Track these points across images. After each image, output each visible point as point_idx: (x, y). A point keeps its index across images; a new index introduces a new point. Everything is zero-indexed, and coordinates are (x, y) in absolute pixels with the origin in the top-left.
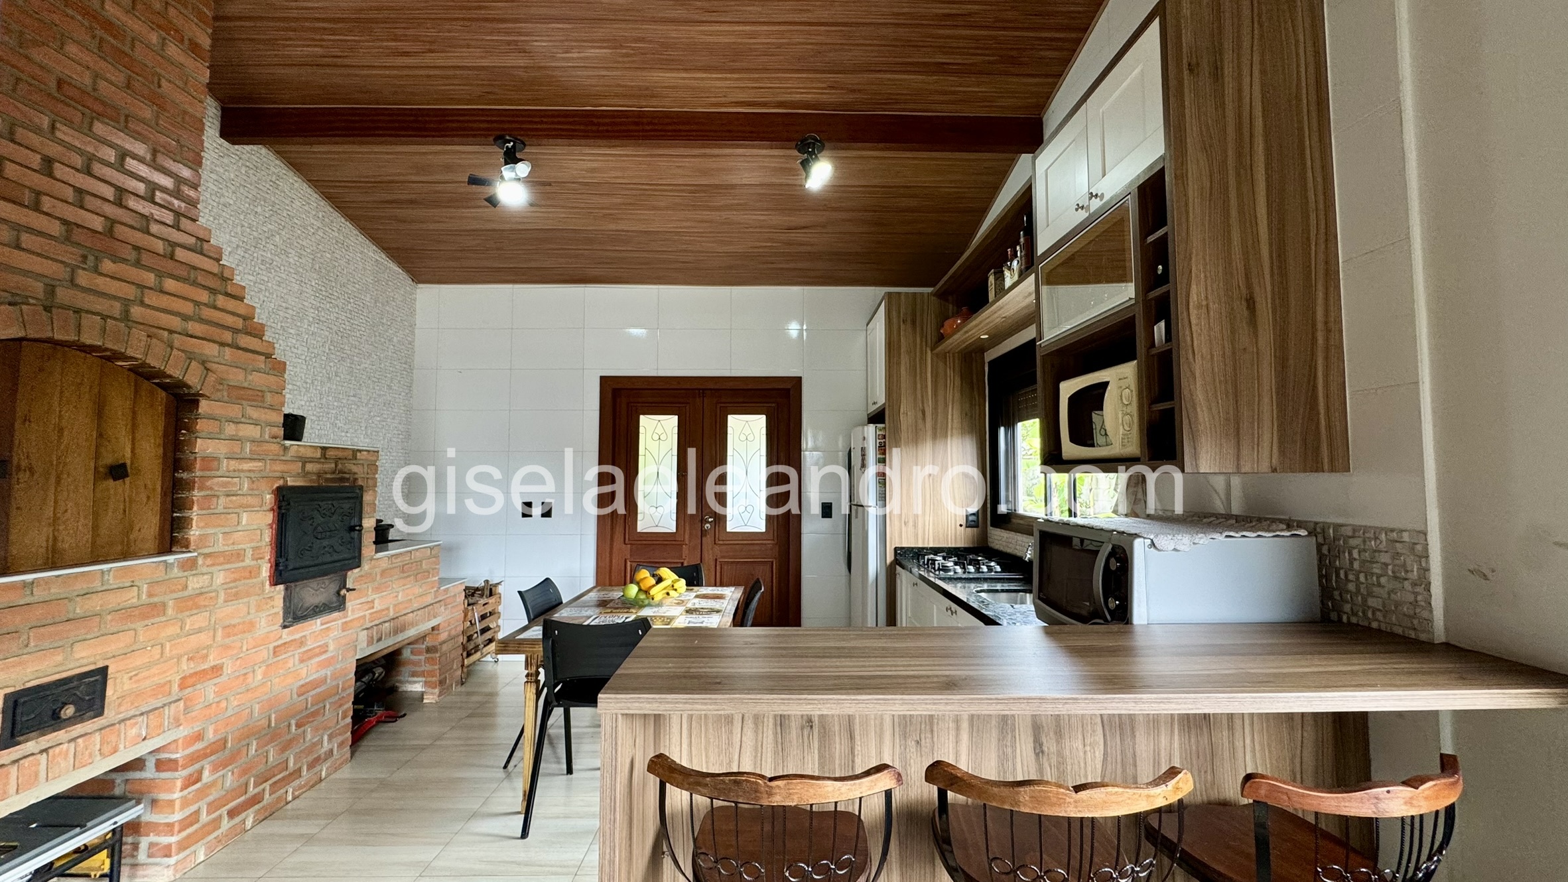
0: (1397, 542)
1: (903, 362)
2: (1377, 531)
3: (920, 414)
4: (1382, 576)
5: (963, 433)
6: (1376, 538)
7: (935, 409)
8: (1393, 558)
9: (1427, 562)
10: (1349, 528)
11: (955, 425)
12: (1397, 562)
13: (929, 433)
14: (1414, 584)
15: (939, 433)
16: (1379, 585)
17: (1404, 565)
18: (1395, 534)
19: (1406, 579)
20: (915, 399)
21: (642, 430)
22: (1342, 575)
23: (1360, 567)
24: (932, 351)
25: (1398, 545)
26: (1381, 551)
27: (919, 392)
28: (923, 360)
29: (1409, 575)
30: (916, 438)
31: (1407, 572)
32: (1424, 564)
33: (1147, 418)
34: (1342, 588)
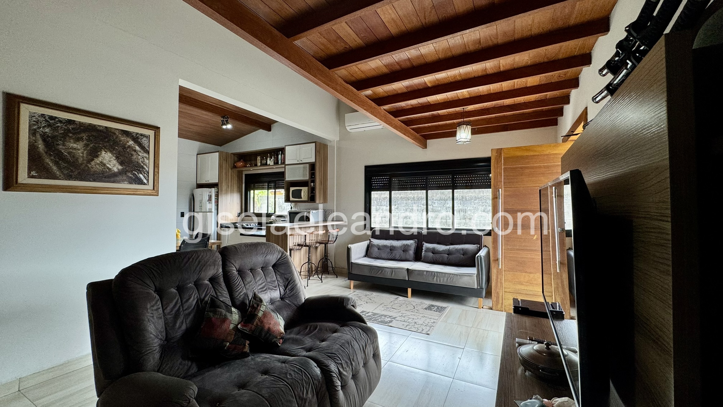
1: (224, 172)
2: (330, 209)
3: (227, 186)
5: (237, 192)
7: (231, 185)
10: (328, 209)
11: (236, 189)
15: (232, 192)
18: (332, 210)
22: (327, 215)
26: (330, 212)
27: (227, 180)
28: (229, 170)
30: (226, 193)
33: (310, 196)
34: (326, 217)
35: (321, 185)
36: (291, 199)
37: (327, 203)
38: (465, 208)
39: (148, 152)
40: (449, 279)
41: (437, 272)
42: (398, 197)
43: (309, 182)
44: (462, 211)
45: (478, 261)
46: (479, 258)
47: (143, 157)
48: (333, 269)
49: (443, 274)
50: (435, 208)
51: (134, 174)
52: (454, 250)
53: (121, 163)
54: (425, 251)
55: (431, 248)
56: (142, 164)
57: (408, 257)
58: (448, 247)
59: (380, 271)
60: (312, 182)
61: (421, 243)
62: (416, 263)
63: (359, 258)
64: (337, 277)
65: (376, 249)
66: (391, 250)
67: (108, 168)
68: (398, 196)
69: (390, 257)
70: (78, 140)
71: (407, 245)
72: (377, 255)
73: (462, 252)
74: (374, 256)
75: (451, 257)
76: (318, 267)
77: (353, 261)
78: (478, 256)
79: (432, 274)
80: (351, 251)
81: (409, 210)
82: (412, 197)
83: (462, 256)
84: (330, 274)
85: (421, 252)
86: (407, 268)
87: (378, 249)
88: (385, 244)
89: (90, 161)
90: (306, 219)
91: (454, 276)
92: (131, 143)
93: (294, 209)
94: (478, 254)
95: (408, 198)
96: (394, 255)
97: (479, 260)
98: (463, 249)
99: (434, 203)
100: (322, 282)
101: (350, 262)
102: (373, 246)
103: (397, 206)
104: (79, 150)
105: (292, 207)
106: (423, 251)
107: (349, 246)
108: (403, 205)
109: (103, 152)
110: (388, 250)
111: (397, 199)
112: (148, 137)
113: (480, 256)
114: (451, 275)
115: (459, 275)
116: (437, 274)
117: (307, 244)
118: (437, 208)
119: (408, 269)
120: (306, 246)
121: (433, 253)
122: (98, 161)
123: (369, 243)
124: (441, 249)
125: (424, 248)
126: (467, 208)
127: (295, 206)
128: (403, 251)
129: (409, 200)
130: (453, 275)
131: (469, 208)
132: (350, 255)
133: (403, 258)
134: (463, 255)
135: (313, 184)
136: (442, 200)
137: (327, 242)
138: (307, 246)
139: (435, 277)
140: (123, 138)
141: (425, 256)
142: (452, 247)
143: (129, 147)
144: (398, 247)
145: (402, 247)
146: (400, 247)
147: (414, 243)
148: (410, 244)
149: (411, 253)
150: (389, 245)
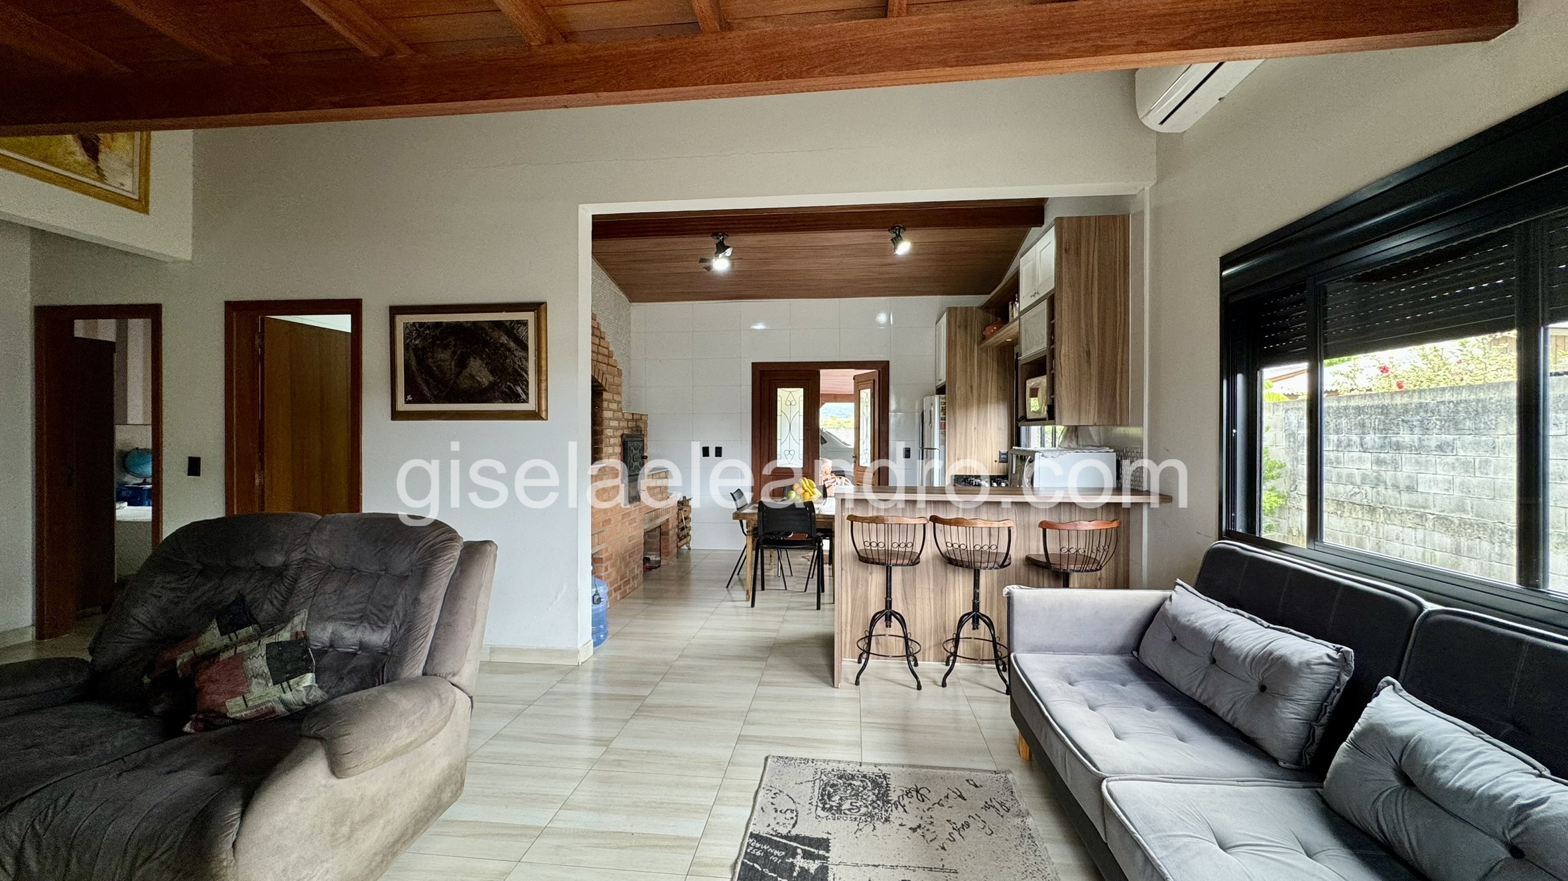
0: (1137, 452)
1: (958, 355)
2: (1134, 449)
3: (969, 388)
5: (998, 400)
6: (1134, 452)
7: (980, 385)
10: (1129, 449)
11: (994, 393)
13: (975, 401)
15: (982, 402)
20: (966, 379)
21: (779, 398)
24: (978, 345)
27: (969, 374)
28: (972, 350)
30: (967, 405)
33: (1049, 401)
35: (1089, 362)
36: (1029, 414)
37: (1122, 424)
39: (525, 348)
43: (1048, 359)
47: (520, 358)
51: (509, 387)
53: (492, 372)
56: (519, 370)
65: (1165, 638)
67: (478, 381)
70: (445, 347)
71: (1280, 662)
80: (1015, 609)
87: (1174, 639)
89: (460, 373)
92: (504, 339)
102: (1167, 615)
104: (446, 360)
109: (472, 359)
110: (1205, 657)
112: (524, 323)
122: (466, 373)
123: (1161, 600)
132: (1013, 624)
140: (495, 334)
143: (502, 345)
144: (1237, 658)
145: (1255, 662)
146: (1248, 660)
147: (1328, 661)
148: (1300, 663)
149: (1284, 713)
150: (1210, 633)
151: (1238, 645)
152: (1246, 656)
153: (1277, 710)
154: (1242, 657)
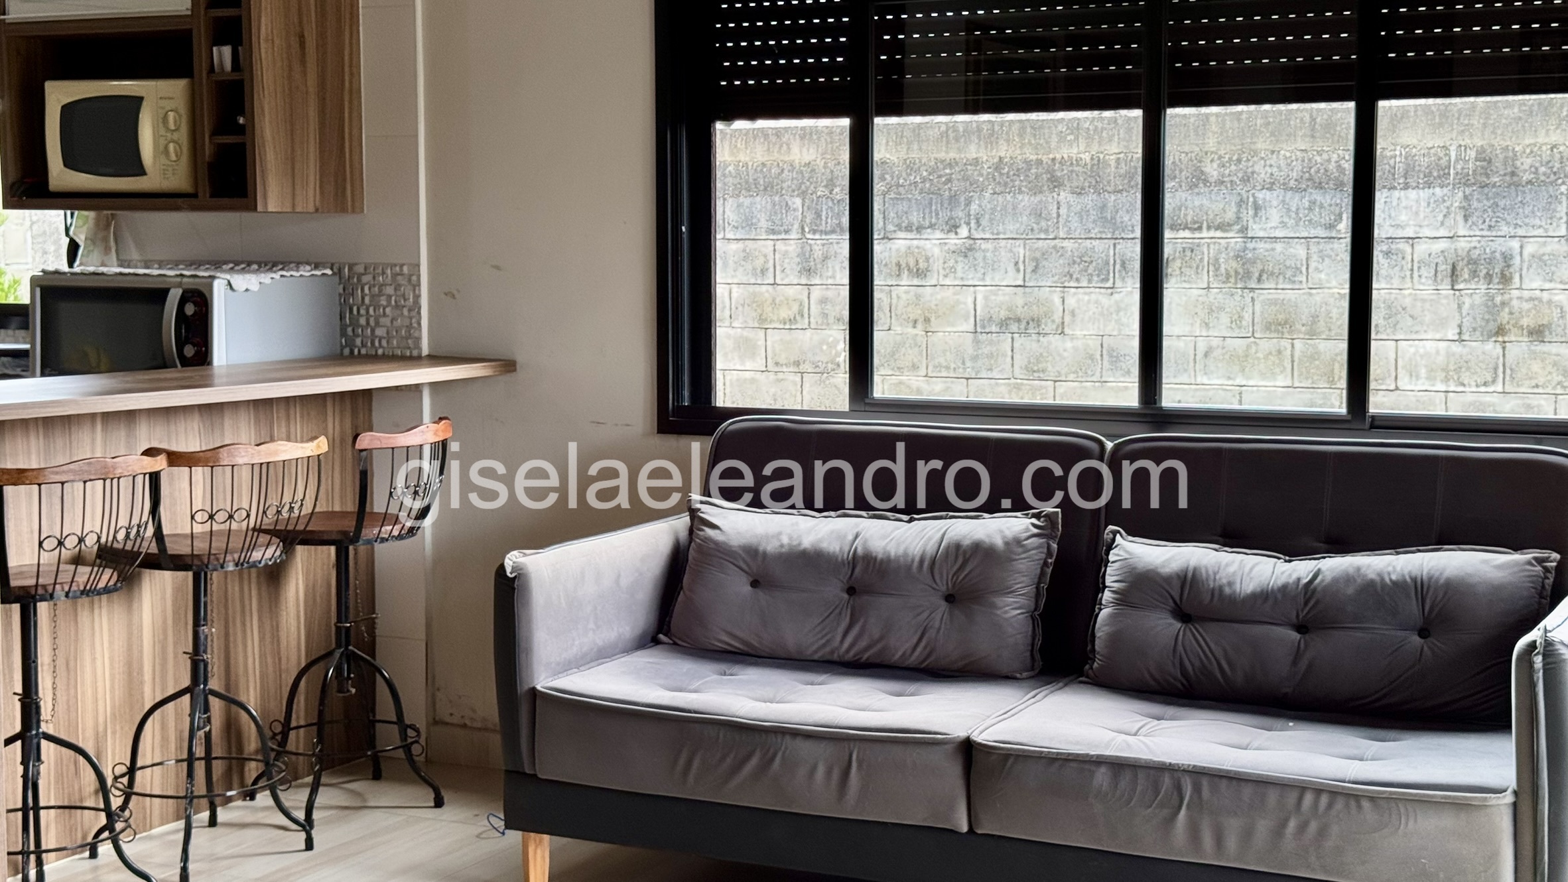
0: (398, 274)
2: (385, 266)
4: (387, 306)
6: (383, 273)
8: (396, 289)
9: (420, 290)
10: (363, 266)
12: (398, 293)
14: (410, 310)
16: (385, 315)
17: (404, 295)
18: (398, 269)
19: (404, 306)
22: (355, 312)
23: (370, 301)
25: (399, 278)
26: (386, 285)
29: (407, 303)
31: (405, 300)
32: (417, 292)
33: (208, 150)
34: (355, 324)
35: (303, 61)
36: (60, 175)
37: (353, 211)
38: (1499, 246)
40: (1292, 824)
41: (1199, 774)
42: (976, 161)
43: (200, 39)
44: (1474, 274)
45: (1533, 685)
46: (1538, 661)
48: (404, 736)
49: (1247, 791)
50: (1261, 246)
52: (1350, 591)
54: (1124, 599)
55: (1168, 579)
57: (983, 646)
58: (1301, 569)
59: (754, 761)
60: (220, 42)
61: (1098, 533)
62: (1044, 691)
63: (602, 655)
64: (439, 803)
65: (739, 586)
66: (851, 591)
68: (973, 152)
69: (844, 646)
71: (980, 553)
72: (747, 632)
73: (1412, 609)
74: (722, 639)
75: (1323, 647)
76: (287, 727)
77: (544, 681)
78: (1532, 646)
79: (1157, 793)
80: (527, 603)
81: (1055, 265)
82: (1086, 157)
83: (1416, 639)
84: (387, 779)
85: (1093, 603)
86: (960, 733)
87: (755, 584)
88: (807, 542)
90: (180, 346)
91: (1330, 806)
93: (96, 256)
94: (1534, 635)
95: (1051, 172)
96: (875, 631)
97: (1540, 676)
98: (1420, 588)
99: (1257, 208)
100: (309, 845)
101: (523, 688)
102: (722, 554)
103: (964, 232)
105: (81, 240)
106: (1107, 596)
107: (513, 559)
108: (1011, 227)
110: (834, 591)
111: (966, 178)
113: (1548, 644)
114: (1308, 798)
115: (1372, 799)
116: (1197, 789)
117: (173, 548)
118: (1279, 247)
119: (968, 749)
120: (161, 560)
121: (1183, 615)
123: (683, 534)
124: (1248, 586)
125: (1112, 577)
126: (1515, 244)
127: (103, 235)
128: (950, 598)
129: (1056, 183)
130: (1324, 799)
131: (1530, 249)
132: (521, 633)
133: (949, 650)
134: (1423, 633)
135: (227, 51)
136: (1320, 186)
137: (350, 525)
138: (177, 563)
139: (1183, 812)
141: (1115, 639)
142: (1334, 566)
144: (909, 567)
145: (937, 566)
146: (926, 564)
147: (1036, 531)
148: (1007, 544)
149: (1006, 612)
150: (837, 549)
151: (901, 551)
152: (922, 561)
153: (998, 612)
154: (916, 564)
